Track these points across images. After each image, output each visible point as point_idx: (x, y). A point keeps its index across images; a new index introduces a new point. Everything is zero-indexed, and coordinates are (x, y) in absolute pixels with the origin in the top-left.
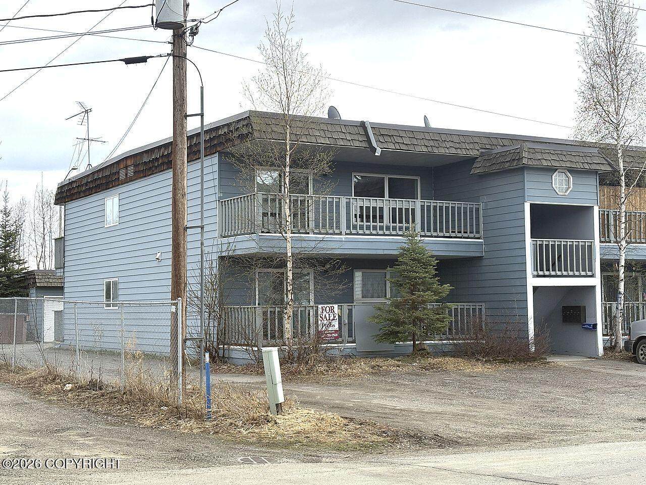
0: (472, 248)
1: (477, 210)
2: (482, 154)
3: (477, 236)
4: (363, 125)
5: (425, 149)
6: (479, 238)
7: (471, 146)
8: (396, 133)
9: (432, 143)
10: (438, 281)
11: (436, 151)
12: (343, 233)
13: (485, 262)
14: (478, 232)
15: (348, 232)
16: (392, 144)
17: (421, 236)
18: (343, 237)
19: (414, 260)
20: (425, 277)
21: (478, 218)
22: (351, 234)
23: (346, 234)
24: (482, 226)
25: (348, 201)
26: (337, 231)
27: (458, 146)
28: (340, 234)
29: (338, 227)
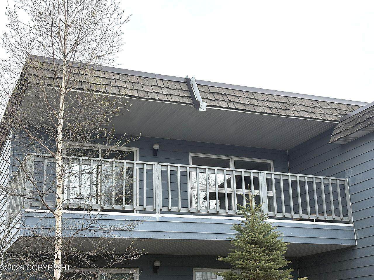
0: (340, 235)
1: (343, 188)
2: (342, 120)
3: (345, 219)
4: (187, 81)
5: (268, 111)
6: (348, 222)
7: (328, 111)
8: (230, 93)
9: (277, 105)
10: (291, 273)
11: (282, 113)
12: (158, 211)
13: (358, 253)
14: (346, 215)
15: (165, 209)
16: (224, 103)
17: (270, 218)
18: (157, 216)
19: (253, 243)
20: (270, 268)
21: (344, 198)
22: (169, 212)
23: (162, 212)
24: (350, 206)
25: (164, 168)
26: (149, 208)
27: (310, 110)
28: (154, 212)
29: (150, 203)
